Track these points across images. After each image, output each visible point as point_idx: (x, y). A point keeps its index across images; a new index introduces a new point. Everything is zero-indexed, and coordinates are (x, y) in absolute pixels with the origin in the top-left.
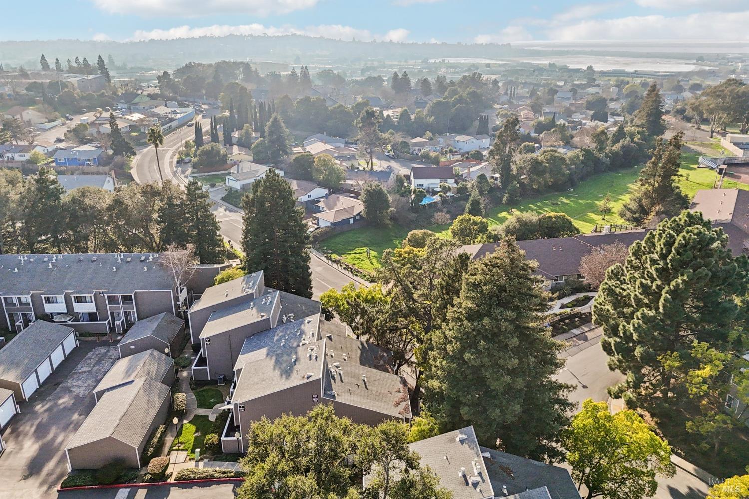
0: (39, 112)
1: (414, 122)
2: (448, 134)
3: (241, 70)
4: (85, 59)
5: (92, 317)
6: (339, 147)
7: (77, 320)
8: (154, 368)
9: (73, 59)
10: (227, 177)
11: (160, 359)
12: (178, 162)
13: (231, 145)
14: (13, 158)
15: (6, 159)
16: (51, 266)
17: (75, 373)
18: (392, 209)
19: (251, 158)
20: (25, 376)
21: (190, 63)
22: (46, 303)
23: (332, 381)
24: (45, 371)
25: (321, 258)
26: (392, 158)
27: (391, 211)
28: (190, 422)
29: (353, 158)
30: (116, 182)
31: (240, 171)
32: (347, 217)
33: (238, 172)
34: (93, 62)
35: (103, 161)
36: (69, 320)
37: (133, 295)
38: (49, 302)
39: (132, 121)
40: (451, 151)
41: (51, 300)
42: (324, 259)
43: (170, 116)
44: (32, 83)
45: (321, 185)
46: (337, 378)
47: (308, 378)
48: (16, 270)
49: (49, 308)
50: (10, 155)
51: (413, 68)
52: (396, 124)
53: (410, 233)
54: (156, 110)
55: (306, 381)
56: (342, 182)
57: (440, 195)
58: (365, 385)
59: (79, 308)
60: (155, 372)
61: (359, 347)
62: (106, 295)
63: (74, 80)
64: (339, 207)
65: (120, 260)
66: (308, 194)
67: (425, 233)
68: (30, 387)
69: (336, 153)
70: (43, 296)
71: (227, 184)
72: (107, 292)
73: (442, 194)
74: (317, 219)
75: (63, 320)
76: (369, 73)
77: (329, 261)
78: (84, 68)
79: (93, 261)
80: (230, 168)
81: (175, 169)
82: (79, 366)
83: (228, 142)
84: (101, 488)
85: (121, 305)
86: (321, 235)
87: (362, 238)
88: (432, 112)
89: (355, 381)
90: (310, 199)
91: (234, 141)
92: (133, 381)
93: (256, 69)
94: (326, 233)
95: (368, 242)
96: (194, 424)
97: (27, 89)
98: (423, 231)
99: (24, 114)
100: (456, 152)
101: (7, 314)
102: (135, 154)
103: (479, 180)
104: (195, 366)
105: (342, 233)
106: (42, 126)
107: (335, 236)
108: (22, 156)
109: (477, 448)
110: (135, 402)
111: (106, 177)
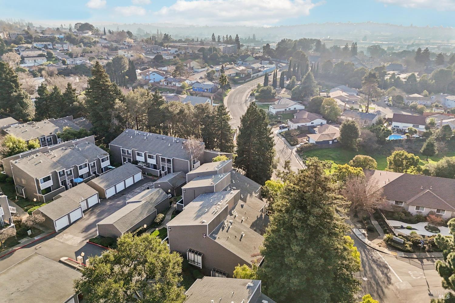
0: (199, 63)
1: (419, 83)
2: (442, 94)
3: (315, 44)
4: (230, 36)
5: (155, 167)
6: (353, 95)
7: (148, 167)
8: (155, 198)
9: (225, 36)
10: (270, 106)
11: (162, 193)
12: (251, 95)
13: (283, 88)
14: (175, 85)
15: (172, 85)
16: (145, 138)
17: (133, 192)
18: (360, 139)
19: (290, 97)
20: (108, 187)
21: (285, 39)
22: (137, 155)
23: (221, 229)
24: (120, 187)
25: (300, 162)
26: (388, 106)
27: (359, 140)
28: (159, 230)
29: (355, 103)
30: (213, 102)
31: (279, 104)
32: (328, 139)
33: (278, 103)
34: (234, 37)
35: (213, 90)
36: (144, 166)
37: (171, 159)
38: (139, 156)
39: (238, 70)
40: (437, 106)
41: (140, 154)
42: (301, 163)
43: (259, 69)
44: (201, 48)
45: (324, 118)
46: (226, 229)
47: (203, 223)
48: (132, 137)
49: (138, 158)
50: (174, 83)
51: (450, 46)
52: (404, 83)
53: (356, 156)
54: (253, 66)
55: (201, 224)
56: (338, 117)
57: (407, 136)
58: (241, 238)
59: (150, 161)
60: (155, 200)
61: (257, 217)
62: (160, 157)
63: (221, 47)
64: (327, 132)
65: (174, 141)
66: (312, 122)
67: (366, 158)
68: (110, 193)
69: (347, 98)
70: (136, 152)
71: (270, 110)
72: (161, 156)
73: (408, 134)
74: (309, 138)
75: (141, 165)
76: (413, 48)
77: (304, 165)
78: (229, 41)
79: (163, 139)
80: (275, 101)
81: (247, 99)
82: (137, 189)
83: (282, 86)
84: (102, 247)
85: (166, 163)
86: (306, 147)
87: (333, 154)
88: (435, 77)
89: (236, 234)
90: (312, 125)
91: (285, 85)
92: (141, 201)
93: (324, 43)
94: (310, 147)
95: (336, 157)
96: (160, 232)
97: (198, 51)
98: (365, 156)
99: (191, 63)
100: (441, 107)
101: (122, 157)
102: (230, 88)
103: (443, 129)
104: (179, 203)
105: (321, 149)
106: (197, 70)
107: (315, 150)
108: (179, 84)
109: (252, 294)
110: (134, 211)
111: (207, 99)
